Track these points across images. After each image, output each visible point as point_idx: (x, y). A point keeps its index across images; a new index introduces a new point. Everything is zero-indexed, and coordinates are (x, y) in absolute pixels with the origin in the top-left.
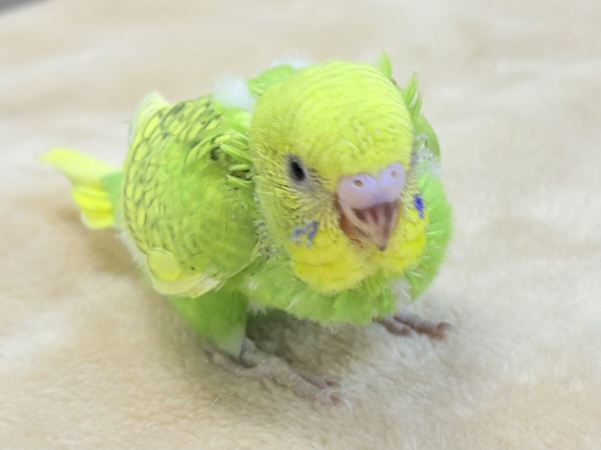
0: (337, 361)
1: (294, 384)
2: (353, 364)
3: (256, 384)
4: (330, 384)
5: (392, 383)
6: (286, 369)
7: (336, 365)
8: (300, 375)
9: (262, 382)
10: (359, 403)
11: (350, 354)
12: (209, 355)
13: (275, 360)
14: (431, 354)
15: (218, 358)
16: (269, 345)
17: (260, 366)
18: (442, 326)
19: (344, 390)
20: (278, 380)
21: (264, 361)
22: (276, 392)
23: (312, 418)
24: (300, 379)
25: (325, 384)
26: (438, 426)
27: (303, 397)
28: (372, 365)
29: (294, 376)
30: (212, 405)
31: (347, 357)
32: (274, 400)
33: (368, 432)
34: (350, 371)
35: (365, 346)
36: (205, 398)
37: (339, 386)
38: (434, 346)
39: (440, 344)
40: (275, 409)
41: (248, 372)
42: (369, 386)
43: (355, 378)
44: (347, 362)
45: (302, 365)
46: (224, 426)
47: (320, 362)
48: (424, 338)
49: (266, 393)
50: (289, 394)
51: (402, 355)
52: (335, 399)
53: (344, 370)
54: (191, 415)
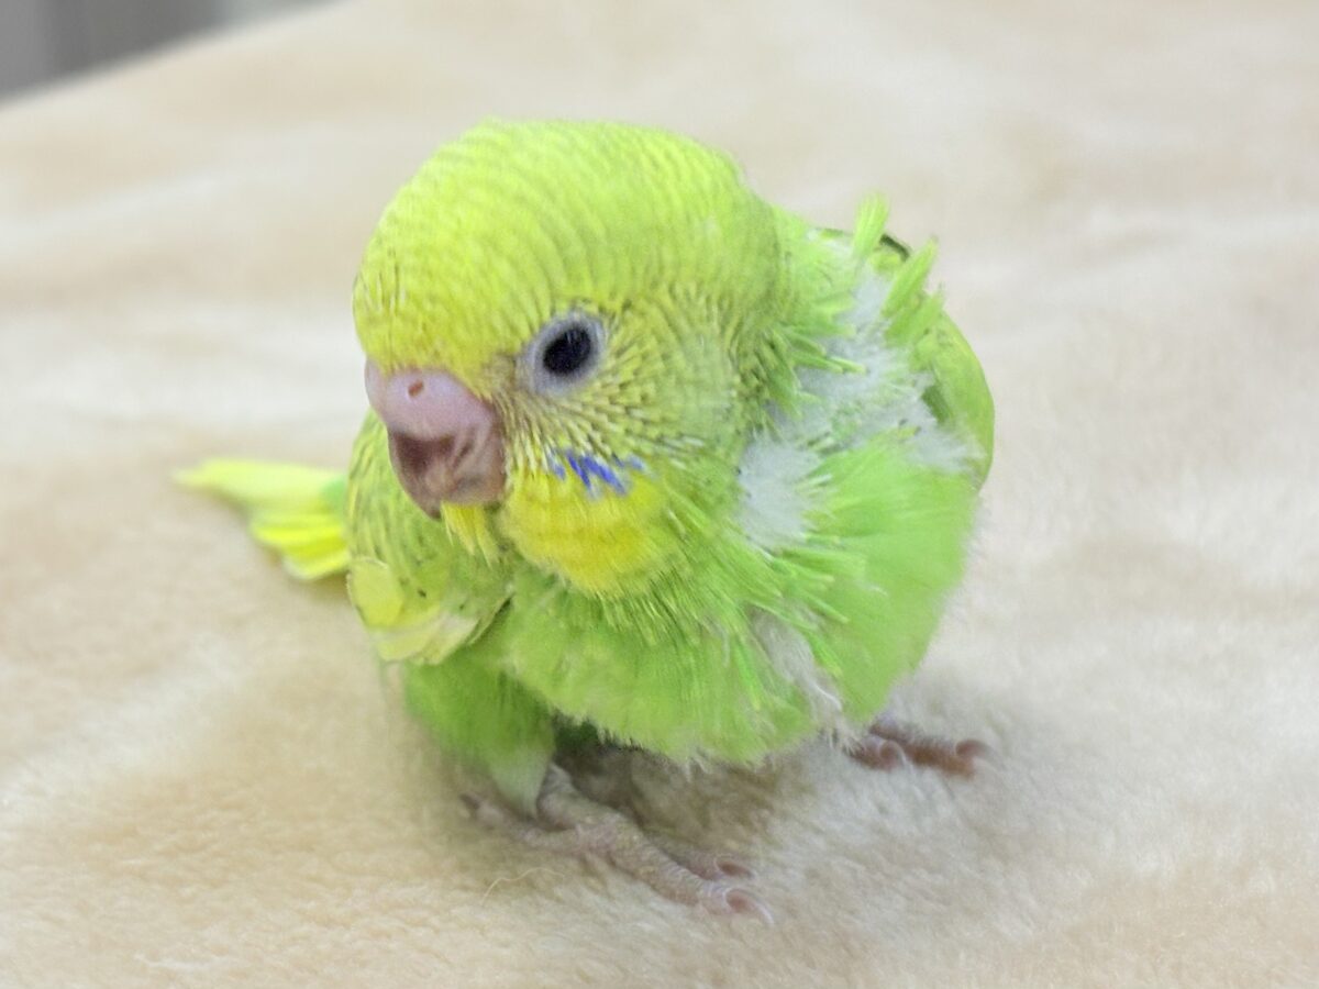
0: (743, 820)
1: (651, 869)
2: (778, 828)
3: (573, 864)
4: (729, 870)
5: (860, 868)
6: (635, 838)
7: (740, 829)
8: (665, 851)
9: (583, 861)
10: (791, 910)
11: (770, 808)
12: (471, 804)
13: (613, 819)
14: (946, 810)
15: (489, 811)
16: (597, 784)
17: (580, 828)
18: (968, 748)
19: (758, 881)
20: (619, 861)
21: (589, 820)
22: (615, 882)
23: (693, 934)
24: (664, 859)
25: (718, 870)
26: (962, 956)
27: (671, 896)
28: (818, 832)
29: (650, 852)
30: (481, 902)
31: (765, 813)
32: (610, 897)
33: (811, 964)
34: (770, 842)
35: (803, 790)
36: (465, 888)
37: (749, 875)
38: (952, 795)
39: (963, 789)
40: (614, 916)
41: (554, 840)
42: (812, 874)
43: (778, 856)
44: (764, 823)
45: (668, 830)
46: (506, 945)
47: (706, 824)
48: (930, 777)
49: (592, 881)
50: (641, 888)
51: (882, 810)
52: (738, 904)
53: (756, 839)
54: (434, 921)
